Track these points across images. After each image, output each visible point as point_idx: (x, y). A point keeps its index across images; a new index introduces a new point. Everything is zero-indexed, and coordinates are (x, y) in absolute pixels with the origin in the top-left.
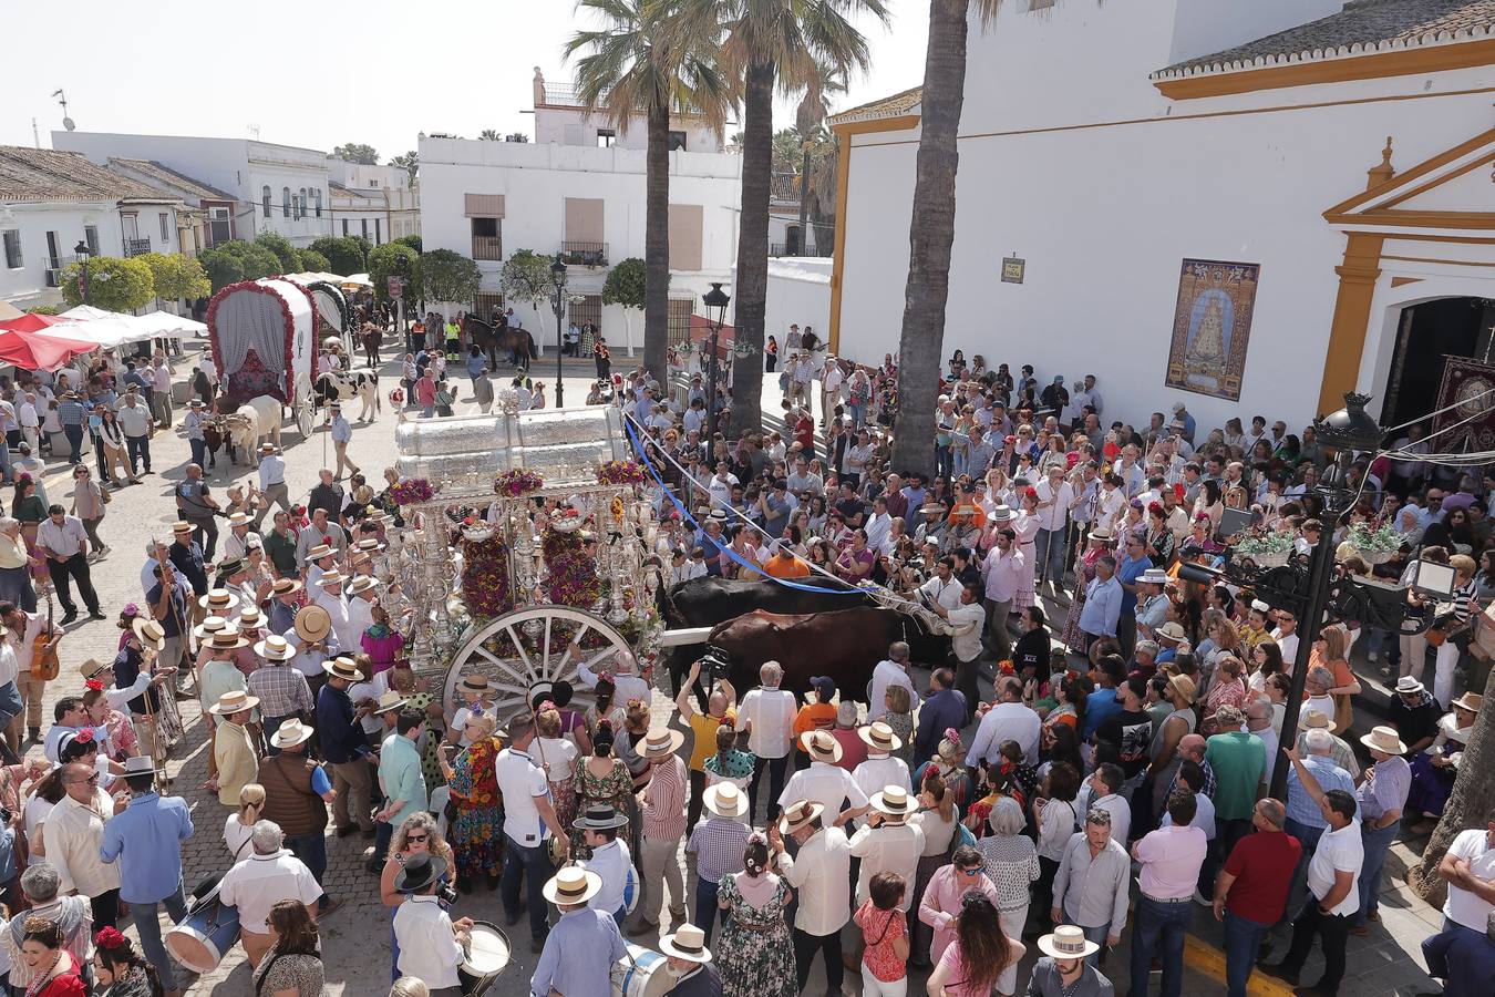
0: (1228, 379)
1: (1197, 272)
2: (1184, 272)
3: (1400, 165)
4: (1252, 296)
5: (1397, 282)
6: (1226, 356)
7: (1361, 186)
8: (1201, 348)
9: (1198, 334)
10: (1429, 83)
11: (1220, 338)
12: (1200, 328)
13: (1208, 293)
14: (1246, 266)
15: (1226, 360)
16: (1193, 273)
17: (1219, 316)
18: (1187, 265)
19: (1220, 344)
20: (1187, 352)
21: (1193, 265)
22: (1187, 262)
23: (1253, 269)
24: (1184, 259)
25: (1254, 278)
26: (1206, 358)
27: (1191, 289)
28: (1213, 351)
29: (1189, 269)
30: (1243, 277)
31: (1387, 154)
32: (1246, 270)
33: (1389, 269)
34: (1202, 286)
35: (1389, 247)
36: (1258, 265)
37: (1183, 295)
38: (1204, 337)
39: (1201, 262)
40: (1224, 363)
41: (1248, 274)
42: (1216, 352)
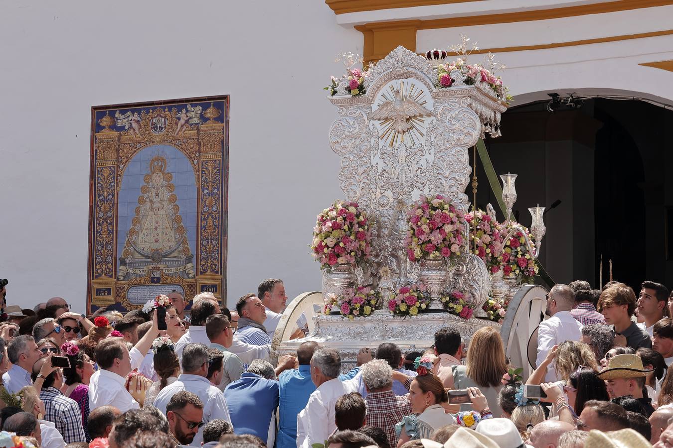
0: (200, 283)
1: (119, 124)
2: (96, 127)
4: (224, 145)
6: (191, 247)
8: (145, 242)
9: (137, 221)
11: (177, 220)
12: (138, 211)
13: (146, 153)
14: (203, 102)
15: (192, 252)
16: (113, 127)
17: (170, 187)
18: (102, 115)
19: (180, 230)
20: (121, 254)
21: (112, 115)
22: (99, 112)
23: (220, 103)
24: (94, 108)
25: (222, 117)
26: (157, 256)
27: (114, 155)
28: (168, 241)
29: (106, 121)
30: (203, 118)
32: (205, 107)
34: (134, 145)
36: (225, 97)
37: (99, 164)
38: (148, 223)
39: (124, 108)
40: (188, 260)
41: (210, 113)
42: (173, 244)
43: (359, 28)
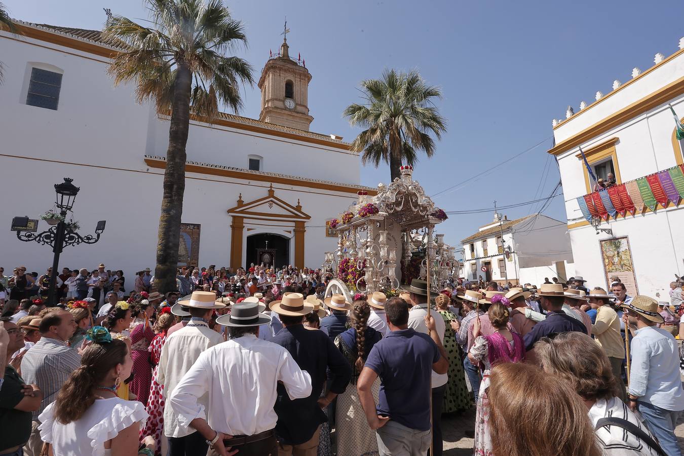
0: (192, 262)
3: (246, 200)
4: (199, 235)
5: (249, 230)
6: (190, 255)
7: (235, 205)
10: (249, 183)
11: (187, 249)
19: (187, 251)
23: (198, 226)
25: (199, 229)
30: (194, 228)
31: (240, 197)
32: (194, 226)
33: (246, 226)
35: (245, 220)
36: (200, 225)
40: (189, 257)
41: (196, 227)
42: (184, 254)
43: (232, 216)
